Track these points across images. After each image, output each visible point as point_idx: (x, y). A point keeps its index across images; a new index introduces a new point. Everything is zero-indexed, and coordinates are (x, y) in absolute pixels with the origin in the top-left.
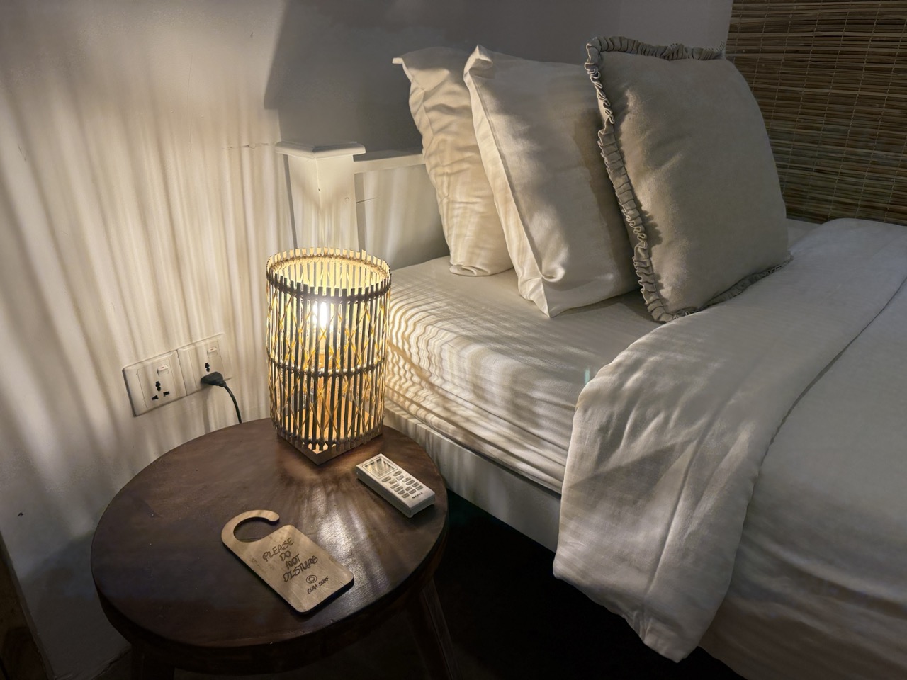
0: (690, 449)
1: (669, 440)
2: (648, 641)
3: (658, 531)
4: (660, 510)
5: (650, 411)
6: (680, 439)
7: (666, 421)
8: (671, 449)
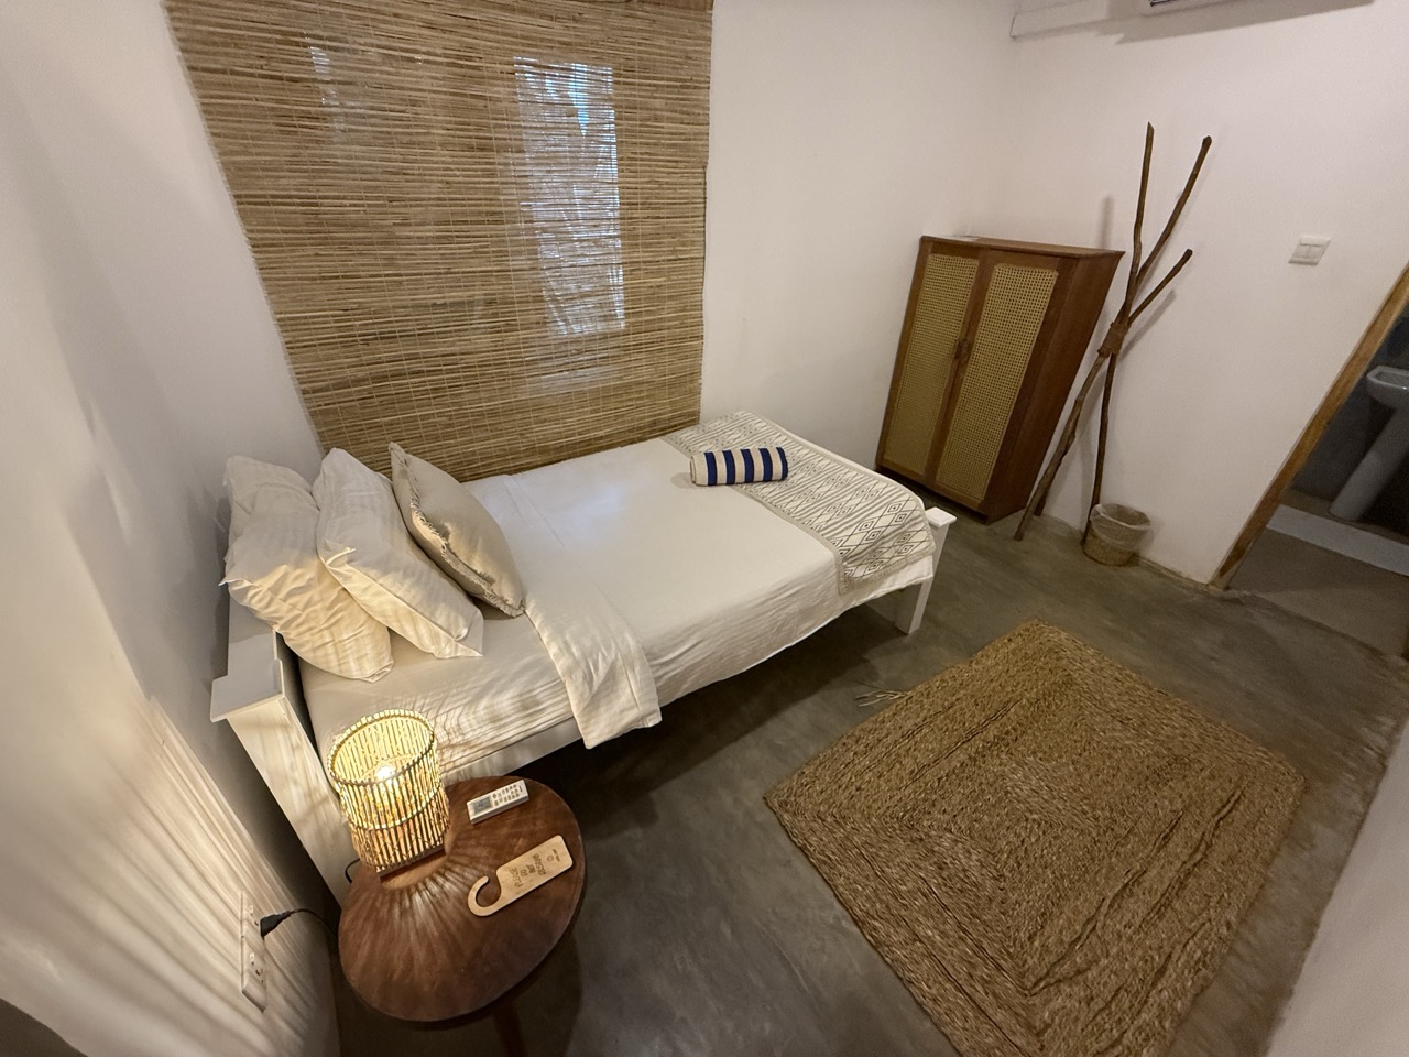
0: (619, 657)
1: (610, 660)
2: (650, 725)
3: (628, 691)
4: (624, 684)
5: (594, 656)
6: (613, 657)
7: (603, 655)
8: (613, 662)
